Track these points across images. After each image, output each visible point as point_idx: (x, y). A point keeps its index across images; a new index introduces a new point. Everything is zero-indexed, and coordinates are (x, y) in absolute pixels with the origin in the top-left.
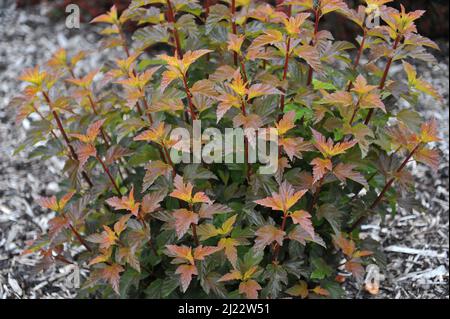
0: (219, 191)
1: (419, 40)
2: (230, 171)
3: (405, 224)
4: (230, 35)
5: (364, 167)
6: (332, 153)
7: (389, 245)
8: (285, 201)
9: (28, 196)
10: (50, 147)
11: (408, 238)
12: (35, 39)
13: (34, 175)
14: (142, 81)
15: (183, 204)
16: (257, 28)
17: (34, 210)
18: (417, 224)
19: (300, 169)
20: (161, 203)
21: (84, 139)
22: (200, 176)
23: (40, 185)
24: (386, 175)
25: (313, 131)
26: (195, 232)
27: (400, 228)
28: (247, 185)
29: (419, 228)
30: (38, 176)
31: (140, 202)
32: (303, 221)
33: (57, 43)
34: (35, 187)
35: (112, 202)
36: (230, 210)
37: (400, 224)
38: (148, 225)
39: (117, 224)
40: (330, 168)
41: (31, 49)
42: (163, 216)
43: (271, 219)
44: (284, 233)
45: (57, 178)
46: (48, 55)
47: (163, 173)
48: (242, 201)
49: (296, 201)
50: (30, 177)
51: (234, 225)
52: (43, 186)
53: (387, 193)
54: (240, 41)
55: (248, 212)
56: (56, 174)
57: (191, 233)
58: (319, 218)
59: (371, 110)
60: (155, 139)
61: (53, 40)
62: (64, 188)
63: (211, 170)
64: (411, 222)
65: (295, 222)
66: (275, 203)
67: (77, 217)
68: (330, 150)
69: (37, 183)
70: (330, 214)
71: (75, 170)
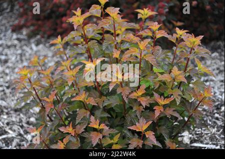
0: (111, 122)
1: (201, 50)
2: (116, 112)
3: (200, 132)
4: (114, 50)
5: (179, 109)
6: (163, 103)
7: (192, 143)
8: (142, 127)
9: (21, 124)
10: (32, 103)
11: (202, 139)
12: (21, 47)
13: (23, 114)
14: (74, 72)
15: (95, 130)
16: (126, 46)
17: (24, 131)
18: (206, 132)
19: (149, 111)
20: (84, 129)
21: (48, 100)
22: (102, 116)
23: (27, 119)
24: (189, 112)
25: (154, 93)
26: (101, 142)
27: (198, 134)
28: (125, 119)
29: (207, 134)
30: (25, 114)
31: (75, 129)
32: (151, 136)
33: (31, 49)
34: (24, 120)
35: (62, 129)
36: (117, 132)
37: (197, 133)
38: (79, 139)
39: (65, 139)
40: (162, 110)
41: (19, 52)
42: (86, 135)
43: (136, 135)
44: (142, 142)
45: (34, 115)
46: (27, 54)
47: (85, 115)
48: (122, 126)
49: (147, 127)
50: (22, 115)
51: (119, 138)
52: (28, 120)
53: (190, 119)
54: (119, 52)
55: (125, 131)
56: (34, 113)
57: (99, 142)
58: (158, 134)
59: (181, 82)
60: (81, 100)
61: (30, 47)
62: (38, 121)
63: (107, 112)
64: (203, 131)
65: (147, 136)
66: (138, 128)
67: (46, 136)
68: (162, 102)
69: (25, 118)
70: (164, 131)
71: (44, 114)
